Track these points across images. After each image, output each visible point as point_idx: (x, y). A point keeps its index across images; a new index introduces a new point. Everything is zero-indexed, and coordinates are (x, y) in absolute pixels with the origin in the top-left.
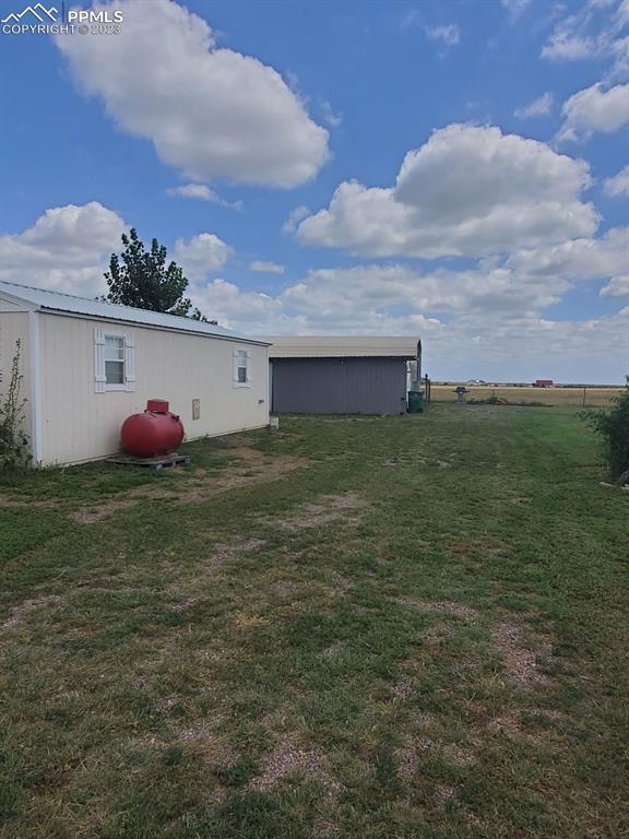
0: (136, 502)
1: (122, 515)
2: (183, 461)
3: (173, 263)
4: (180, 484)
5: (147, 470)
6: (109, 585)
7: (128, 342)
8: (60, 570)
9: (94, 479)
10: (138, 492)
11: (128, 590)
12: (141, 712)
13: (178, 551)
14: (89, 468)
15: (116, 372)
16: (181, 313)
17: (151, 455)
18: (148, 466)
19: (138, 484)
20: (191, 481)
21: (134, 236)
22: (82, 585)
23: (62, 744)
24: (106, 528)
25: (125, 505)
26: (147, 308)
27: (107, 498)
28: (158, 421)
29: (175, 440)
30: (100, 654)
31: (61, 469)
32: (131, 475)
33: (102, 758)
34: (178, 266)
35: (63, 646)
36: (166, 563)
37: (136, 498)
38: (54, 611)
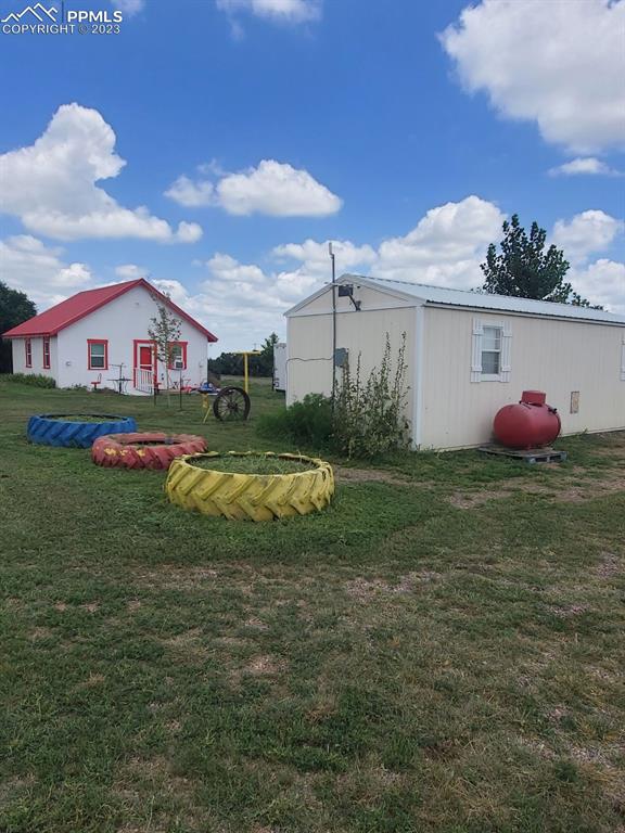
0: (509, 494)
1: (495, 505)
2: (559, 457)
3: (553, 247)
4: (556, 481)
5: (519, 463)
6: (485, 573)
7: (506, 332)
8: (440, 549)
9: (467, 466)
10: (510, 484)
11: (506, 583)
12: (527, 712)
13: (559, 552)
14: (461, 455)
15: (492, 363)
16: (561, 299)
17: (523, 447)
18: (521, 458)
19: (509, 476)
20: (569, 479)
21: (515, 223)
22: (460, 568)
23: (451, 718)
24: (479, 516)
25: (499, 495)
26: (523, 296)
27: (480, 487)
28: (533, 413)
29: (551, 434)
30: (482, 641)
31: (436, 454)
32: (502, 466)
33: (489, 745)
34: (558, 249)
35: (446, 623)
36: (544, 562)
37: (509, 490)
38: (436, 587)
